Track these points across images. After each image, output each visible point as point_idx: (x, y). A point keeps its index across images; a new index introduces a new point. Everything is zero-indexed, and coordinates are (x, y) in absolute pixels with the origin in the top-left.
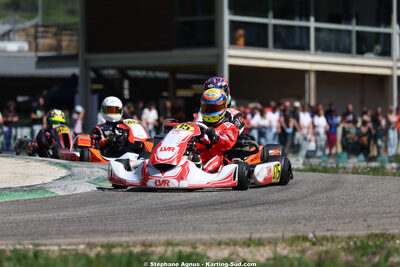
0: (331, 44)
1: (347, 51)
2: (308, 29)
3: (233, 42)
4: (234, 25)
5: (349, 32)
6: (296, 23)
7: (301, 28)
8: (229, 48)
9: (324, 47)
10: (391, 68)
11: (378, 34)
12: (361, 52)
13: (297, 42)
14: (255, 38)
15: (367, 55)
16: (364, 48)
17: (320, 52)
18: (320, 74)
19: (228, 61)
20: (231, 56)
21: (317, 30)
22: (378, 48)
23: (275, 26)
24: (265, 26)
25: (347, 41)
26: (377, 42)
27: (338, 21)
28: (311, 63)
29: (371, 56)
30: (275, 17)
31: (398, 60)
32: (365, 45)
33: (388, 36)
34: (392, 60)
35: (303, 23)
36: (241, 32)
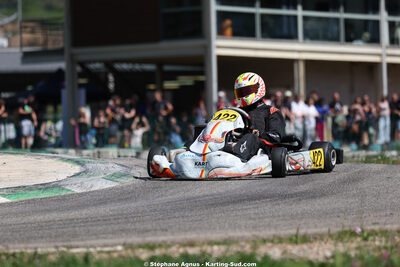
0: (320, 32)
1: (335, 39)
2: (295, 17)
4: (221, 16)
5: (337, 21)
6: (284, 12)
7: (288, 16)
8: (217, 38)
9: (311, 36)
10: (380, 55)
11: (366, 22)
12: (349, 40)
13: (285, 31)
14: (243, 28)
15: (356, 43)
16: (352, 36)
17: (308, 41)
18: (309, 63)
19: (216, 52)
20: (219, 47)
21: (305, 18)
22: (367, 35)
23: (262, 16)
24: (252, 15)
25: (335, 28)
26: (366, 30)
27: (326, 9)
28: (299, 52)
29: (360, 43)
30: (262, 6)
31: (387, 47)
32: (353, 33)
33: (377, 23)
34: (381, 46)
35: (291, 12)
36: (228, 22)
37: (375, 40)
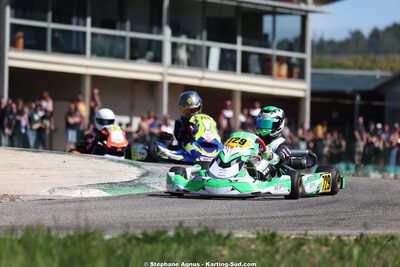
0: (107, 49)
1: (120, 56)
2: (84, 33)
4: (15, 28)
5: (123, 38)
6: (73, 28)
7: (78, 32)
8: (10, 50)
9: (98, 52)
10: (162, 74)
11: (150, 42)
12: (133, 58)
13: (74, 46)
14: (35, 41)
15: (139, 61)
16: (137, 54)
17: (95, 57)
18: (96, 79)
19: (9, 63)
20: (11, 58)
21: (94, 35)
22: (150, 54)
23: (54, 30)
24: (44, 30)
25: (121, 46)
26: (149, 49)
27: (113, 27)
28: (87, 67)
29: (144, 61)
30: (54, 21)
31: (169, 67)
32: (138, 51)
33: (160, 44)
34: (163, 66)
35: (80, 28)
37: (157, 59)
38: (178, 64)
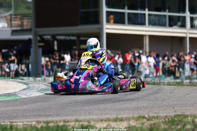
0: (157, 22)
1: (164, 25)
2: (145, 14)
3: (108, 21)
4: (108, 13)
5: (165, 16)
6: (139, 12)
7: (141, 14)
8: (106, 24)
9: (153, 23)
10: (186, 33)
11: (179, 17)
12: (171, 26)
13: (139, 21)
14: (119, 19)
15: (174, 27)
16: (172, 24)
17: (151, 26)
18: (151, 37)
19: (106, 31)
20: (107, 29)
21: (149, 15)
22: (179, 23)
23: (129, 13)
24: (123, 14)
25: (164, 20)
26: (179, 21)
27: (159, 10)
28: (146, 31)
29: (176, 27)
30: (128, 9)
31: (189, 29)
32: (173, 22)
33: (184, 18)
34: (186, 29)
35: (142, 12)
36: (112, 16)
37: (183, 26)
38: (195, 28)
